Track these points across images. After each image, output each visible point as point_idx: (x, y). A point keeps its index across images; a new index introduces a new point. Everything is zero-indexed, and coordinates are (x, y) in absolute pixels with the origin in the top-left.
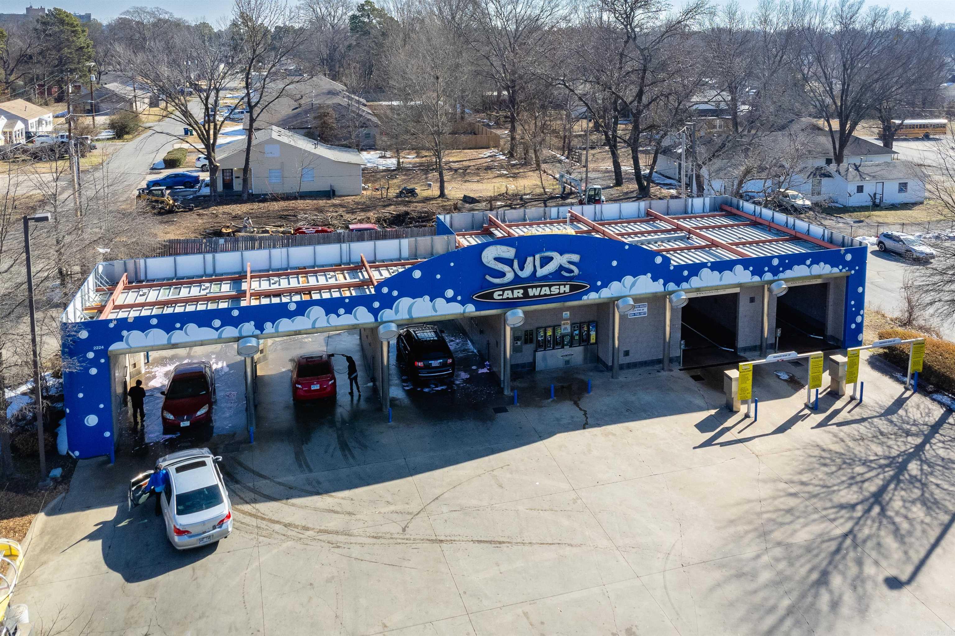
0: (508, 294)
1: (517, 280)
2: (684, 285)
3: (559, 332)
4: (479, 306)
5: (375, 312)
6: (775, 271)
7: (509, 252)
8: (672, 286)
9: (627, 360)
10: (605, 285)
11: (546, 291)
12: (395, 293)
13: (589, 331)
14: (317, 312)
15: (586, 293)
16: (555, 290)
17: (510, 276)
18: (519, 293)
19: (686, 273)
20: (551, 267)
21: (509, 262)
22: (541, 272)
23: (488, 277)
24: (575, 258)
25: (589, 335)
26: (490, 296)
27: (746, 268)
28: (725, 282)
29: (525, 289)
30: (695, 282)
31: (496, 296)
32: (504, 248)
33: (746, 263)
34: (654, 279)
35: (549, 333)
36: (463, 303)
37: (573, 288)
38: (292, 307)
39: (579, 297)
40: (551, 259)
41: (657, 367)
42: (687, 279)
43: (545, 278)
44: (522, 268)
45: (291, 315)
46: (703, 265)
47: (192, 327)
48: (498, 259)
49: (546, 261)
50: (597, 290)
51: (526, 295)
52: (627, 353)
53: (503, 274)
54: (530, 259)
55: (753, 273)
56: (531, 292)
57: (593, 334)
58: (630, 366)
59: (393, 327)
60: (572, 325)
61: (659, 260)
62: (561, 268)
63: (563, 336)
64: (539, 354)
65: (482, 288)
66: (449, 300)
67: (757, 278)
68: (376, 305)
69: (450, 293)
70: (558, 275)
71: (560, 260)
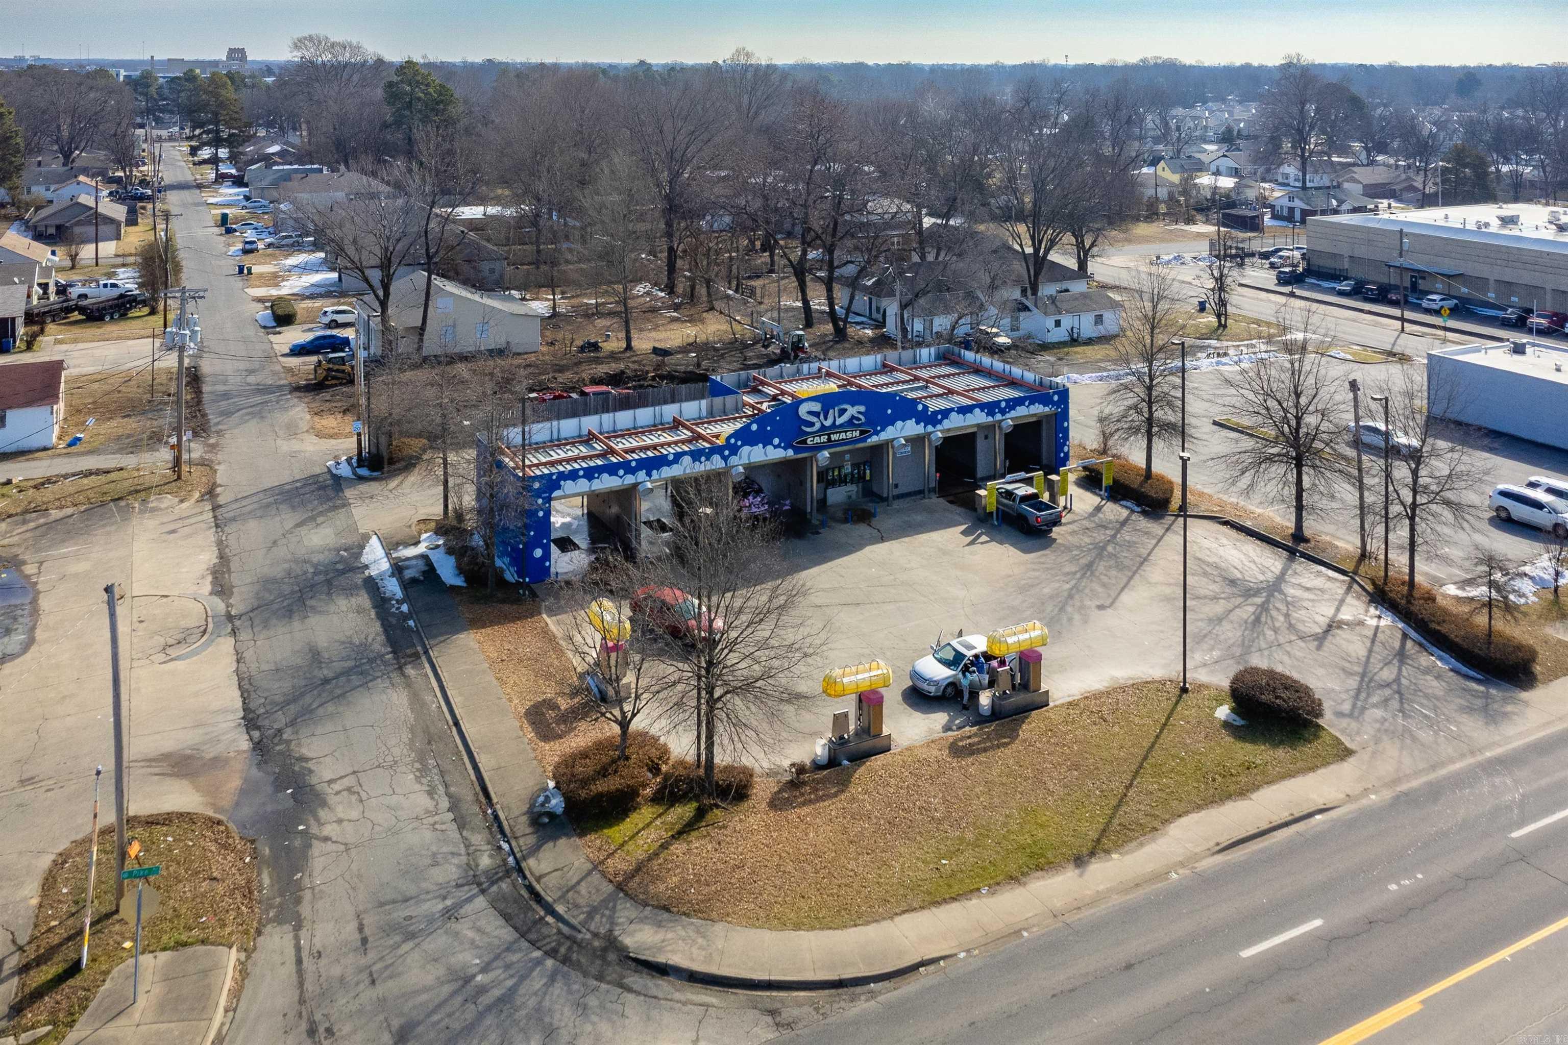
0: (817, 440)
1: (823, 428)
2: (939, 427)
3: (844, 471)
4: (797, 450)
5: (725, 459)
6: (1003, 413)
8: (930, 428)
9: (896, 492)
10: (883, 430)
11: (843, 436)
12: (739, 443)
13: (865, 470)
14: (687, 460)
15: (870, 437)
16: (849, 435)
17: (818, 426)
18: (824, 439)
19: (939, 417)
20: (845, 418)
21: (816, 414)
22: (839, 421)
23: (804, 428)
24: (862, 409)
25: (865, 473)
26: (805, 442)
27: (982, 411)
28: (967, 423)
29: (829, 435)
30: (947, 424)
31: (809, 442)
32: (813, 403)
33: (982, 406)
34: (918, 423)
35: (836, 473)
36: (785, 448)
37: (862, 433)
38: (671, 457)
39: (864, 440)
40: (845, 410)
41: (919, 496)
42: (940, 422)
43: (841, 425)
44: (826, 419)
45: (669, 464)
46: (952, 410)
47: (605, 476)
48: (810, 413)
49: (842, 412)
50: (877, 433)
51: (829, 440)
52: (896, 486)
53: (812, 424)
54: (831, 411)
55: (988, 415)
56: (833, 437)
57: (868, 472)
58: (902, 496)
59: (741, 469)
60: (852, 465)
61: (920, 407)
62: (853, 417)
63: (846, 476)
64: (829, 491)
65: (798, 436)
66: (775, 447)
67: (990, 419)
68: (727, 453)
69: (776, 441)
70: (851, 423)
71: (852, 411)
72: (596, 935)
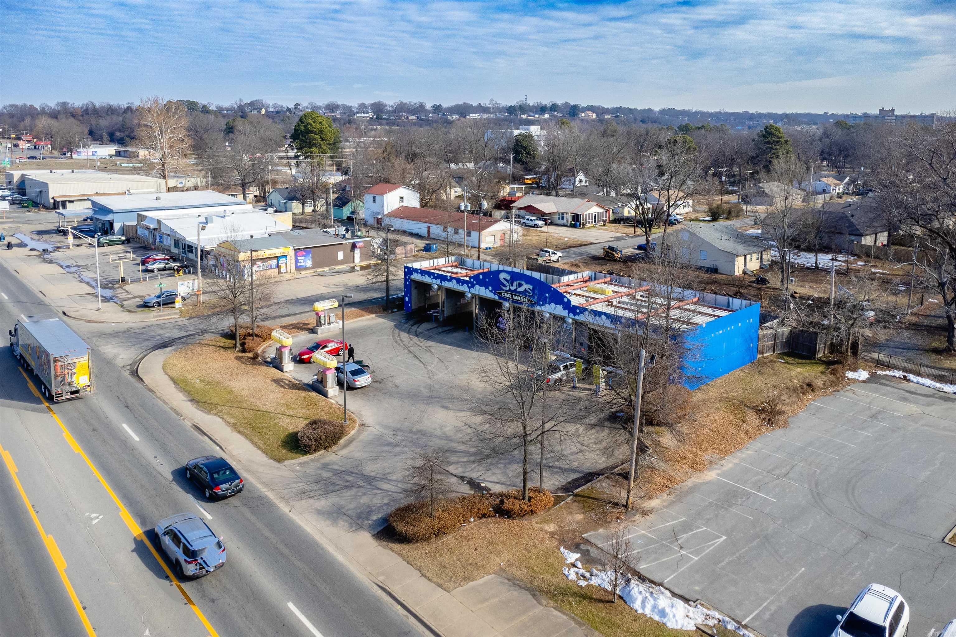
0: (507, 295)
1: (510, 290)
5: (469, 288)
11: (519, 298)
12: (475, 282)
14: (454, 281)
16: (522, 299)
17: (508, 288)
18: (510, 296)
19: (578, 311)
20: (522, 289)
21: (508, 282)
22: (518, 290)
23: (502, 286)
24: (531, 287)
26: (500, 293)
29: (512, 296)
30: (582, 317)
31: (503, 294)
32: (507, 275)
34: (564, 309)
36: (495, 294)
37: (529, 300)
38: (448, 278)
39: (532, 306)
40: (522, 285)
42: (578, 314)
43: (520, 293)
44: (512, 285)
45: (448, 281)
47: (426, 276)
48: (505, 279)
49: (520, 286)
50: (541, 306)
53: (505, 286)
54: (515, 283)
56: (515, 297)
61: (566, 300)
62: (526, 291)
66: (491, 291)
68: (470, 285)
69: (490, 288)
70: (524, 293)
71: (525, 286)
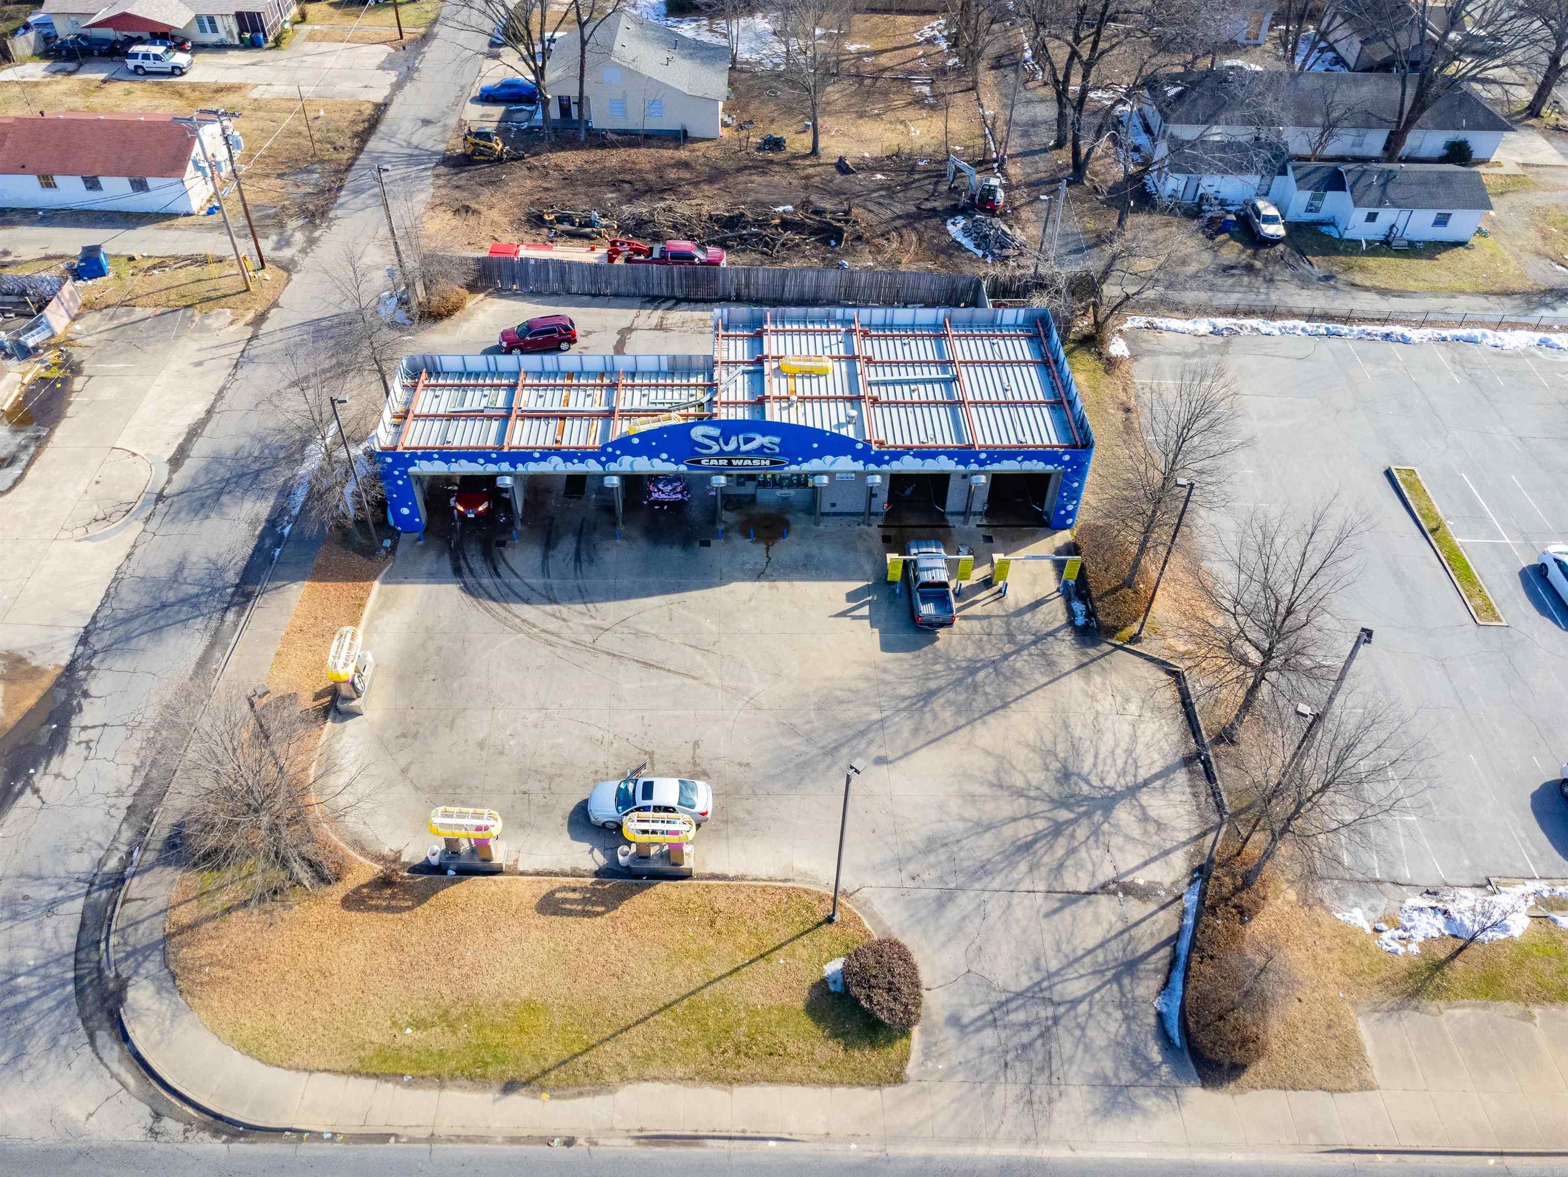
0: (714, 461)
1: (722, 452)
2: (885, 467)
3: (779, 476)
4: (690, 467)
5: (603, 463)
6: (983, 464)
7: (716, 432)
8: (872, 466)
9: (834, 510)
10: (806, 460)
11: (748, 462)
12: (618, 452)
16: (756, 461)
17: (715, 449)
18: (724, 461)
19: (887, 457)
20: (753, 445)
21: (716, 439)
22: (744, 448)
23: (696, 448)
24: (776, 439)
25: (806, 481)
26: (699, 461)
27: (950, 458)
28: (927, 467)
29: (730, 461)
30: (896, 464)
31: (704, 461)
32: (712, 428)
33: (952, 453)
34: (855, 460)
36: (676, 465)
37: (774, 461)
39: (780, 468)
40: (753, 438)
41: (860, 519)
42: (887, 462)
43: (748, 452)
44: (727, 444)
45: (537, 460)
48: (705, 436)
49: (747, 441)
51: (730, 464)
52: (833, 505)
53: (708, 447)
54: (734, 438)
56: (736, 461)
58: (836, 514)
61: (859, 446)
62: (763, 446)
63: (782, 480)
65: (693, 455)
66: (665, 461)
67: (963, 467)
68: (602, 459)
69: (664, 455)
70: (760, 451)
71: (759, 440)
72: (118, 976)
